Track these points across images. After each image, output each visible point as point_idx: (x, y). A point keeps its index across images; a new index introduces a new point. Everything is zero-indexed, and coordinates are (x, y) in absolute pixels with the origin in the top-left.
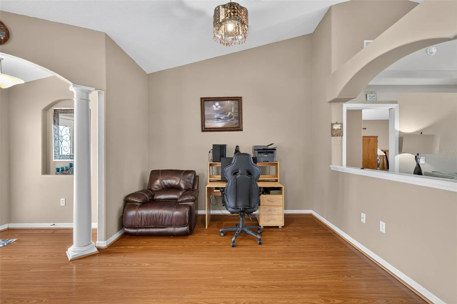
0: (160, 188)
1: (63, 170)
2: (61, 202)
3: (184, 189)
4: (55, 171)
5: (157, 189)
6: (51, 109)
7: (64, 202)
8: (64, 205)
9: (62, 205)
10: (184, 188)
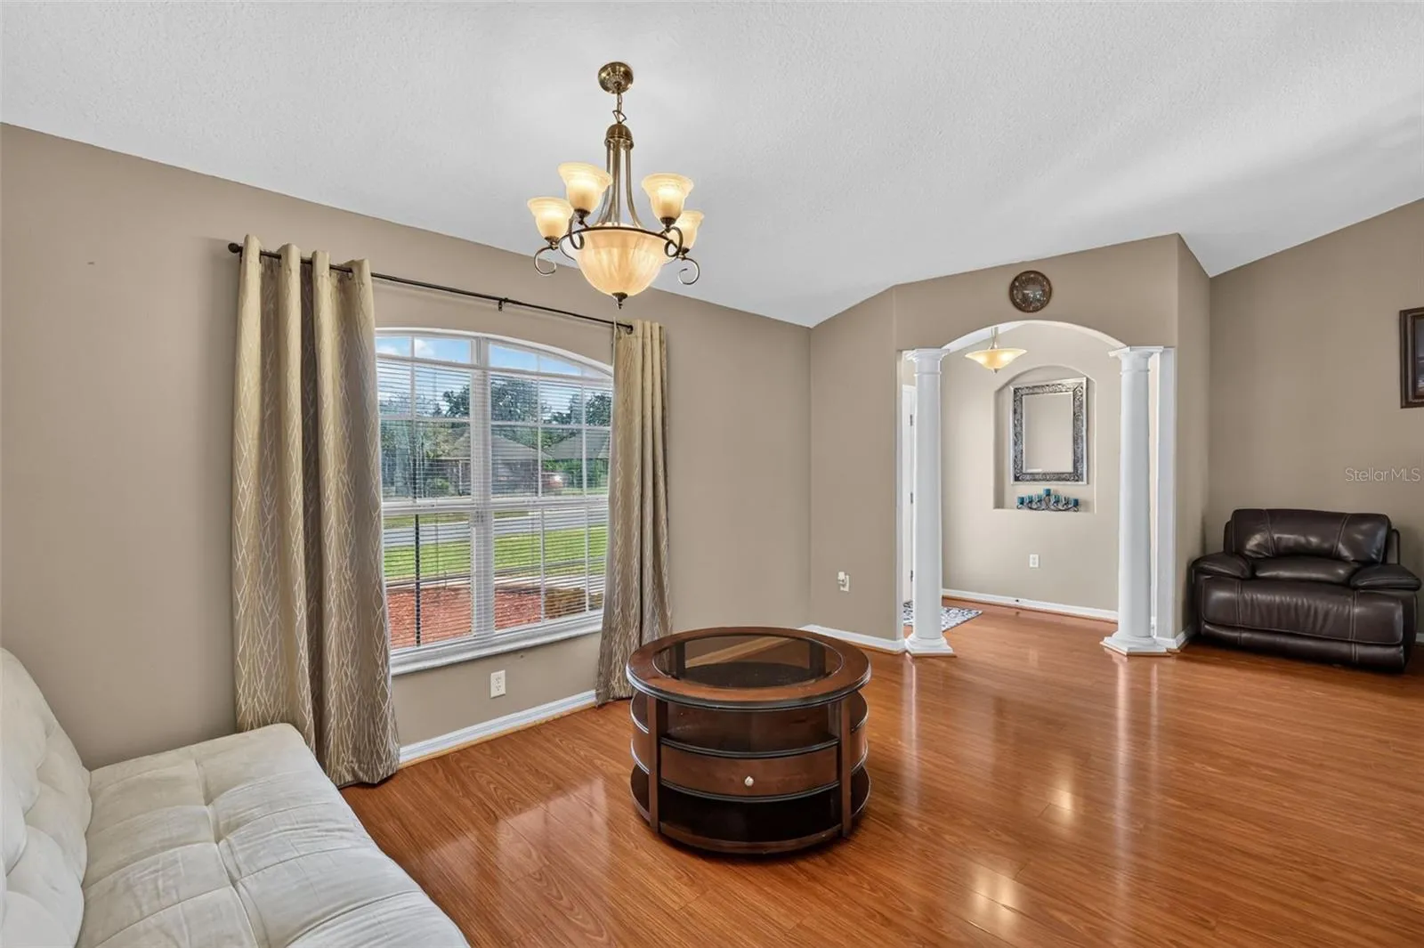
0: (1269, 553)
1: (1031, 502)
2: (1031, 561)
3: (1353, 561)
4: (1017, 503)
5: (1261, 554)
6: (1006, 390)
7: (1037, 561)
8: (1037, 566)
9: (1031, 565)
10: (1352, 559)
